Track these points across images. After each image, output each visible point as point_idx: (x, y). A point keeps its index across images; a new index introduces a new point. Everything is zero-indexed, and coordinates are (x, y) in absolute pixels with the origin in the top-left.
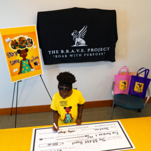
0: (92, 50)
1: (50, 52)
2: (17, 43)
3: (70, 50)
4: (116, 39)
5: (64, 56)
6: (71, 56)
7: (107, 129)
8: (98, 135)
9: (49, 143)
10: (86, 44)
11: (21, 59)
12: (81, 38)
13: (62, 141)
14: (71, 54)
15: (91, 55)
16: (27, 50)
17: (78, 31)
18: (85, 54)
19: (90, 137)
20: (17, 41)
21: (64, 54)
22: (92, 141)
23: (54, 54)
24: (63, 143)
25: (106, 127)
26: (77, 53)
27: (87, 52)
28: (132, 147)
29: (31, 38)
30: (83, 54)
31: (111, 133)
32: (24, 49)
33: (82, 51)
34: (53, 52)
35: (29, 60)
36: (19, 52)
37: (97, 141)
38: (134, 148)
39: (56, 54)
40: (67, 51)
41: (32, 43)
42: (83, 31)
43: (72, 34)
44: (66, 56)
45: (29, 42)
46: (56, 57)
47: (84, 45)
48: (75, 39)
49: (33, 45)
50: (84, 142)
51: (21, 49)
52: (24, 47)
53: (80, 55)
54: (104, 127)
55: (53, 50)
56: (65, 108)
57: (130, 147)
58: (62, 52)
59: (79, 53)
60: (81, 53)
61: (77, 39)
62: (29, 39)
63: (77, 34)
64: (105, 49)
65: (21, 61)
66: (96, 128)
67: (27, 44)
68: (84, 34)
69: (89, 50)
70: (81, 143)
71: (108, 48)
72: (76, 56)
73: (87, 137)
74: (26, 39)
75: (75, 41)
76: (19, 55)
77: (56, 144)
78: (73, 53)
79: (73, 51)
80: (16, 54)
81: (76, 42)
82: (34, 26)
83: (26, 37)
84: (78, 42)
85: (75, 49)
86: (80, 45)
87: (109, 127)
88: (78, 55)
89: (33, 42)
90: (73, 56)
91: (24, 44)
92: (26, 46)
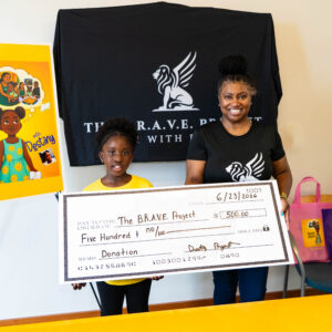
1: (88, 125)
3: (149, 124)
6: (152, 139)
11: (2, 136)
12: (180, 86)
14: (152, 133)
17: (172, 67)
26: (168, 131)
29: (34, 80)
30: (185, 133)
33: (184, 124)
35: (24, 144)
40: (141, 125)
45: (29, 89)
47: (190, 108)
48: (163, 91)
49: (40, 101)
52: (12, 103)
53: (178, 138)
59: (174, 132)
60: (181, 131)
62: (29, 82)
63: (170, 76)
67: (22, 94)
68: (187, 76)
69: (203, 122)
71: (258, 119)
72: (165, 139)
74: (22, 80)
75: (163, 96)
78: (156, 132)
79: (157, 125)
83: (22, 75)
84: (171, 100)
85: (163, 117)
86: (177, 109)
88: (172, 139)
89: (42, 93)
90: (158, 139)
91: (13, 95)
92: (20, 99)
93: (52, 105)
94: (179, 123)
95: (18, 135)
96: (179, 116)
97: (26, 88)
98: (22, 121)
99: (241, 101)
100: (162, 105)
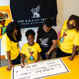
0: (44, 20)
1: (19, 21)
6: (32, 23)
7: (54, 63)
8: (50, 67)
10: (40, 16)
11: (2, 26)
12: (37, 12)
13: (29, 72)
15: (43, 22)
16: (5, 21)
17: (35, 9)
18: (40, 22)
19: (45, 68)
21: (27, 22)
22: (46, 70)
23: (21, 23)
24: (30, 73)
26: (35, 21)
27: (40, 21)
28: (68, 71)
29: (7, 13)
30: (38, 22)
31: (57, 65)
32: (3, 20)
34: (21, 21)
37: (49, 70)
38: (69, 71)
39: (22, 23)
40: (29, 21)
41: (7, 16)
42: (38, 8)
43: (32, 10)
44: (28, 23)
45: (6, 16)
46: (23, 24)
47: (39, 17)
48: (33, 14)
49: (8, 18)
54: (53, 62)
57: (67, 71)
58: (26, 21)
59: (36, 22)
61: (34, 13)
62: (6, 14)
65: (2, 27)
66: (48, 63)
69: (42, 19)
70: (41, 72)
71: (53, 18)
74: (4, 14)
77: (26, 74)
78: (32, 22)
79: (32, 20)
81: (34, 15)
82: (9, 6)
84: (35, 15)
88: (36, 23)
89: (9, 16)
90: (33, 23)
91: (3, 17)
92: (4, 18)
94: (37, 20)
97: (5, 15)
98: (5, 22)
100: (33, 16)
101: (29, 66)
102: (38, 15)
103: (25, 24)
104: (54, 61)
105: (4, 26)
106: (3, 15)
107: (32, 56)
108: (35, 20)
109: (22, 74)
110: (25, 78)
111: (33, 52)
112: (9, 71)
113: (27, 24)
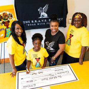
1: (24, 22)
2: (2, 17)
4: (67, 13)
5: (34, 24)
6: (38, 24)
7: (62, 69)
8: (57, 74)
9: (28, 81)
10: (48, 16)
12: (45, 12)
14: (38, 23)
18: (47, 23)
19: (52, 75)
20: (2, 16)
21: (34, 23)
22: (53, 78)
24: (36, 80)
25: (61, 68)
28: (77, 80)
29: (11, 13)
30: (46, 23)
31: (65, 72)
32: (7, 21)
34: (27, 22)
36: (3, 23)
37: (56, 78)
39: (28, 23)
40: (36, 21)
41: (12, 16)
43: (39, 10)
44: (35, 24)
45: (10, 16)
46: (29, 25)
48: (41, 13)
49: (13, 18)
50: (49, 79)
51: (5, 21)
53: (44, 24)
55: (26, 21)
56: (36, 59)
57: (76, 79)
58: (32, 22)
59: (43, 22)
60: (45, 22)
61: (42, 13)
62: (10, 14)
63: (42, 10)
64: (60, 19)
66: (56, 69)
67: (8, 17)
68: (46, 10)
70: (47, 79)
71: (62, 19)
73: (50, 76)
74: (8, 14)
75: (40, 15)
76: (3, 25)
77: (32, 81)
79: (39, 21)
80: (2, 24)
82: (13, 5)
84: (42, 15)
85: (41, 19)
86: (44, 17)
87: (63, 68)
88: (43, 24)
89: (13, 16)
90: (40, 24)
91: (6, 18)
92: (8, 18)
93: (15, 18)
94: (44, 20)
95: (9, 27)
96: (44, 19)
99: (55, 27)
101: (35, 73)
102: (46, 15)
103: (31, 25)
104: (62, 68)
105: (8, 28)
106: (6, 15)
107: (38, 62)
108: (43, 21)
109: (28, 82)
110: (31, 86)
111: (39, 58)
112: (13, 76)
113: (33, 24)
